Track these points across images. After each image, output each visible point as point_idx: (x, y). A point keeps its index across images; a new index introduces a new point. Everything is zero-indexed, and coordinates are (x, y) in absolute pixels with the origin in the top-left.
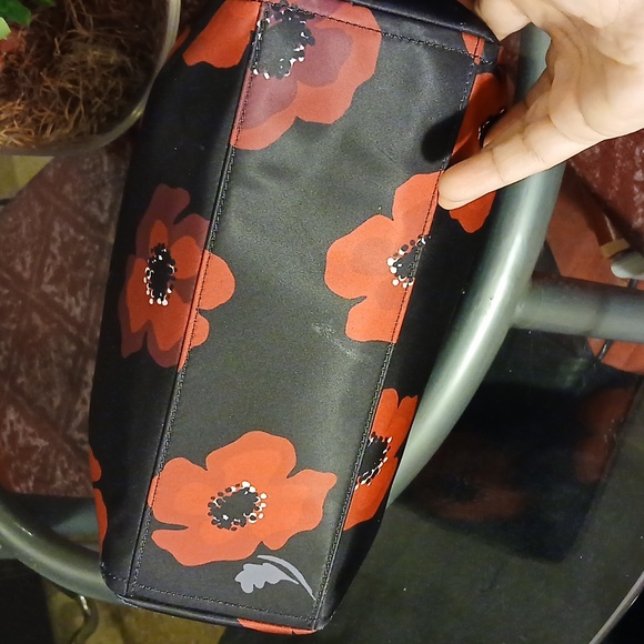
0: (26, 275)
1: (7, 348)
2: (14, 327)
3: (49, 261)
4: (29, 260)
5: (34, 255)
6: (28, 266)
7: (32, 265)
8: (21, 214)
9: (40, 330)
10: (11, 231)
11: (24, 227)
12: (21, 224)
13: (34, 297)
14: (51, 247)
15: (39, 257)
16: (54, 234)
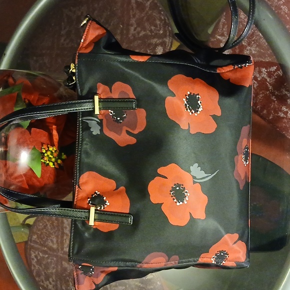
0: (55, 246)
1: (53, 281)
2: (54, 271)
3: (65, 237)
4: (55, 240)
5: (57, 237)
7: (57, 241)
9: (68, 269)
10: (43, 229)
11: (49, 226)
12: (47, 225)
13: (61, 255)
14: (65, 231)
15: (60, 237)
16: (65, 225)
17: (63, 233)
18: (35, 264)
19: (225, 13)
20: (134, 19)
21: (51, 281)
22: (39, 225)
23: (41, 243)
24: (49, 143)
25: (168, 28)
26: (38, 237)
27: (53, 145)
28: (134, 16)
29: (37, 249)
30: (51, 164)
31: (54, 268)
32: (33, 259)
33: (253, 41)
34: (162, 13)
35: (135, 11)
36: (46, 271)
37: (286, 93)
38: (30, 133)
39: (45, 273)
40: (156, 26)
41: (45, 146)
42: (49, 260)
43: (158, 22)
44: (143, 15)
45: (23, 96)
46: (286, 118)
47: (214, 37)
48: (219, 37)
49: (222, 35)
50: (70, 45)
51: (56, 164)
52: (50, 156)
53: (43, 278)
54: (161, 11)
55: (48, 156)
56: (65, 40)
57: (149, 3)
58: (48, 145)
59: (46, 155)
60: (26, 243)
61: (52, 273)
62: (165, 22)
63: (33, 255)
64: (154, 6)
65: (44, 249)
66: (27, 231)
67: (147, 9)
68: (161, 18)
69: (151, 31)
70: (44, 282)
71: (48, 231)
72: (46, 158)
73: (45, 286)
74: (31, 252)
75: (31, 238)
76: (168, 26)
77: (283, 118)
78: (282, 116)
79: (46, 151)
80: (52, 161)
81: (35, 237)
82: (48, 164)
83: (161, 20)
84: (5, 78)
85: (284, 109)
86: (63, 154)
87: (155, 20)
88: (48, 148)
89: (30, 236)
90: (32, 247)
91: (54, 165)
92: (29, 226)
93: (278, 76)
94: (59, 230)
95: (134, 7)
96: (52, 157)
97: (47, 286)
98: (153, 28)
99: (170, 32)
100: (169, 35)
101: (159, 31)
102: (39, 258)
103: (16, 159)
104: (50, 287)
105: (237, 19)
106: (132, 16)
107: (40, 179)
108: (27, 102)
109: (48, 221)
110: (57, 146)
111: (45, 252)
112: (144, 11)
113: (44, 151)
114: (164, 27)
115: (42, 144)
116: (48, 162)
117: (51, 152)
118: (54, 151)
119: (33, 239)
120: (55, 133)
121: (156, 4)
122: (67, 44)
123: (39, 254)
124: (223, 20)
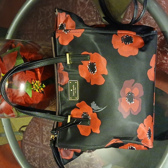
0: (38, 142)
1: (38, 162)
3: (44, 137)
5: (39, 137)
6: (38, 140)
8: (32, 128)
9: (46, 154)
10: (31, 133)
11: (34, 130)
12: (33, 130)
13: (42, 147)
14: (44, 133)
15: (41, 136)
16: (43, 130)
17: (43, 134)
18: (27, 153)
19: (130, 6)
20: (79, 12)
21: (37, 162)
22: (29, 131)
23: (30, 141)
24: (36, 79)
25: (99, 16)
26: (28, 137)
27: (38, 80)
28: (79, 10)
29: (28, 144)
30: (37, 90)
31: (38, 154)
32: (26, 150)
33: (147, 21)
34: (95, 8)
35: (79, 7)
36: (33, 156)
37: (166, 49)
38: (25, 73)
39: (33, 157)
40: (92, 15)
41: (33, 81)
42: (35, 150)
43: (93, 13)
44: (84, 9)
45: (21, 54)
46: (167, 63)
47: (125, 20)
48: (127, 20)
49: (129, 18)
50: (43, 28)
51: (40, 90)
52: (36, 86)
53: (32, 160)
54: (94, 6)
55: (35, 86)
56: (40, 25)
57: (87, 2)
58: (35, 80)
59: (34, 85)
60: (22, 141)
61: (37, 158)
62: (97, 13)
63: (26, 148)
64: (90, 4)
65: (32, 144)
66: (22, 134)
67: (86, 6)
68: (94, 11)
69: (89, 18)
70: (33, 163)
71: (34, 134)
72: (34, 87)
73: (33, 165)
74: (25, 146)
75: (25, 138)
76: (99, 15)
77: (165, 63)
78: (164, 62)
79: (34, 83)
80: (37, 89)
81: (27, 137)
82: (35, 90)
83: (94, 12)
84: (10, 44)
85: (165, 58)
86: (43, 84)
87: (91, 12)
88: (35, 81)
89: (24, 137)
90: (25, 143)
91: (39, 91)
92: (23, 131)
93: (161, 40)
94: (40, 133)
95: (79, 5)
96: (37, 86)
97: (35, 165)
98: (90, 16)
99: (99, 18)
100: (99, 20)
101: (94, 18)
102: (29, 149)
103: (18, 87)
104: (36, 165)
105: (137, 7)
106: (78, 10)
107: (31, 99)
108: (23, 57)
109: (34, 128)
110: (40, 80)
111: (32, 146)
112: (85, 7)
113: (33, 83)
114: (97, 15)
115: (32, 79)
116: (35, 89)
117: (37, 83)
118: (38, 83)
119: (25, 139)
120: (39, 73)
121: (91, 3)
122: (42, 27)
123: (29, 147)
124: (129, 10)
